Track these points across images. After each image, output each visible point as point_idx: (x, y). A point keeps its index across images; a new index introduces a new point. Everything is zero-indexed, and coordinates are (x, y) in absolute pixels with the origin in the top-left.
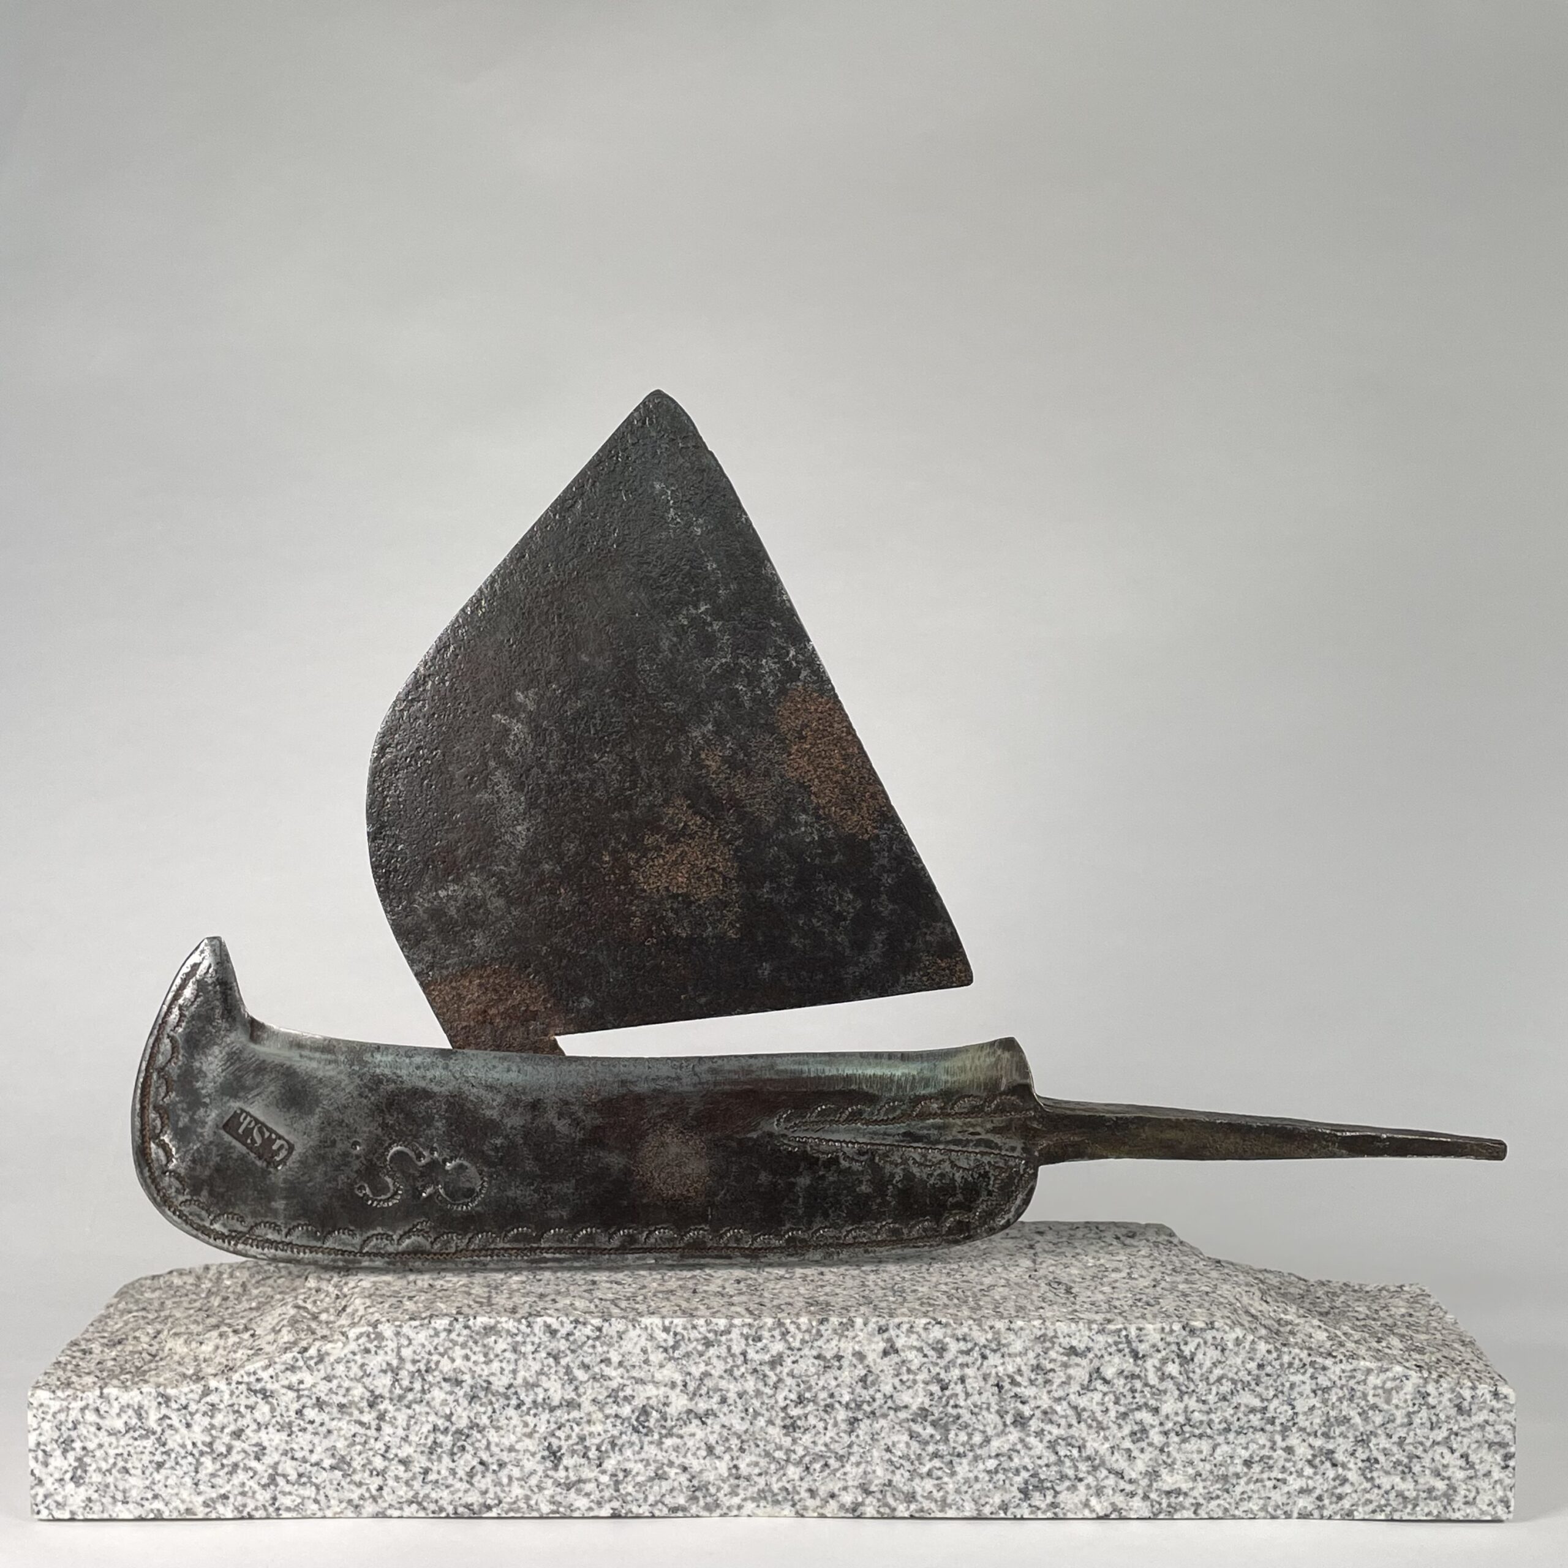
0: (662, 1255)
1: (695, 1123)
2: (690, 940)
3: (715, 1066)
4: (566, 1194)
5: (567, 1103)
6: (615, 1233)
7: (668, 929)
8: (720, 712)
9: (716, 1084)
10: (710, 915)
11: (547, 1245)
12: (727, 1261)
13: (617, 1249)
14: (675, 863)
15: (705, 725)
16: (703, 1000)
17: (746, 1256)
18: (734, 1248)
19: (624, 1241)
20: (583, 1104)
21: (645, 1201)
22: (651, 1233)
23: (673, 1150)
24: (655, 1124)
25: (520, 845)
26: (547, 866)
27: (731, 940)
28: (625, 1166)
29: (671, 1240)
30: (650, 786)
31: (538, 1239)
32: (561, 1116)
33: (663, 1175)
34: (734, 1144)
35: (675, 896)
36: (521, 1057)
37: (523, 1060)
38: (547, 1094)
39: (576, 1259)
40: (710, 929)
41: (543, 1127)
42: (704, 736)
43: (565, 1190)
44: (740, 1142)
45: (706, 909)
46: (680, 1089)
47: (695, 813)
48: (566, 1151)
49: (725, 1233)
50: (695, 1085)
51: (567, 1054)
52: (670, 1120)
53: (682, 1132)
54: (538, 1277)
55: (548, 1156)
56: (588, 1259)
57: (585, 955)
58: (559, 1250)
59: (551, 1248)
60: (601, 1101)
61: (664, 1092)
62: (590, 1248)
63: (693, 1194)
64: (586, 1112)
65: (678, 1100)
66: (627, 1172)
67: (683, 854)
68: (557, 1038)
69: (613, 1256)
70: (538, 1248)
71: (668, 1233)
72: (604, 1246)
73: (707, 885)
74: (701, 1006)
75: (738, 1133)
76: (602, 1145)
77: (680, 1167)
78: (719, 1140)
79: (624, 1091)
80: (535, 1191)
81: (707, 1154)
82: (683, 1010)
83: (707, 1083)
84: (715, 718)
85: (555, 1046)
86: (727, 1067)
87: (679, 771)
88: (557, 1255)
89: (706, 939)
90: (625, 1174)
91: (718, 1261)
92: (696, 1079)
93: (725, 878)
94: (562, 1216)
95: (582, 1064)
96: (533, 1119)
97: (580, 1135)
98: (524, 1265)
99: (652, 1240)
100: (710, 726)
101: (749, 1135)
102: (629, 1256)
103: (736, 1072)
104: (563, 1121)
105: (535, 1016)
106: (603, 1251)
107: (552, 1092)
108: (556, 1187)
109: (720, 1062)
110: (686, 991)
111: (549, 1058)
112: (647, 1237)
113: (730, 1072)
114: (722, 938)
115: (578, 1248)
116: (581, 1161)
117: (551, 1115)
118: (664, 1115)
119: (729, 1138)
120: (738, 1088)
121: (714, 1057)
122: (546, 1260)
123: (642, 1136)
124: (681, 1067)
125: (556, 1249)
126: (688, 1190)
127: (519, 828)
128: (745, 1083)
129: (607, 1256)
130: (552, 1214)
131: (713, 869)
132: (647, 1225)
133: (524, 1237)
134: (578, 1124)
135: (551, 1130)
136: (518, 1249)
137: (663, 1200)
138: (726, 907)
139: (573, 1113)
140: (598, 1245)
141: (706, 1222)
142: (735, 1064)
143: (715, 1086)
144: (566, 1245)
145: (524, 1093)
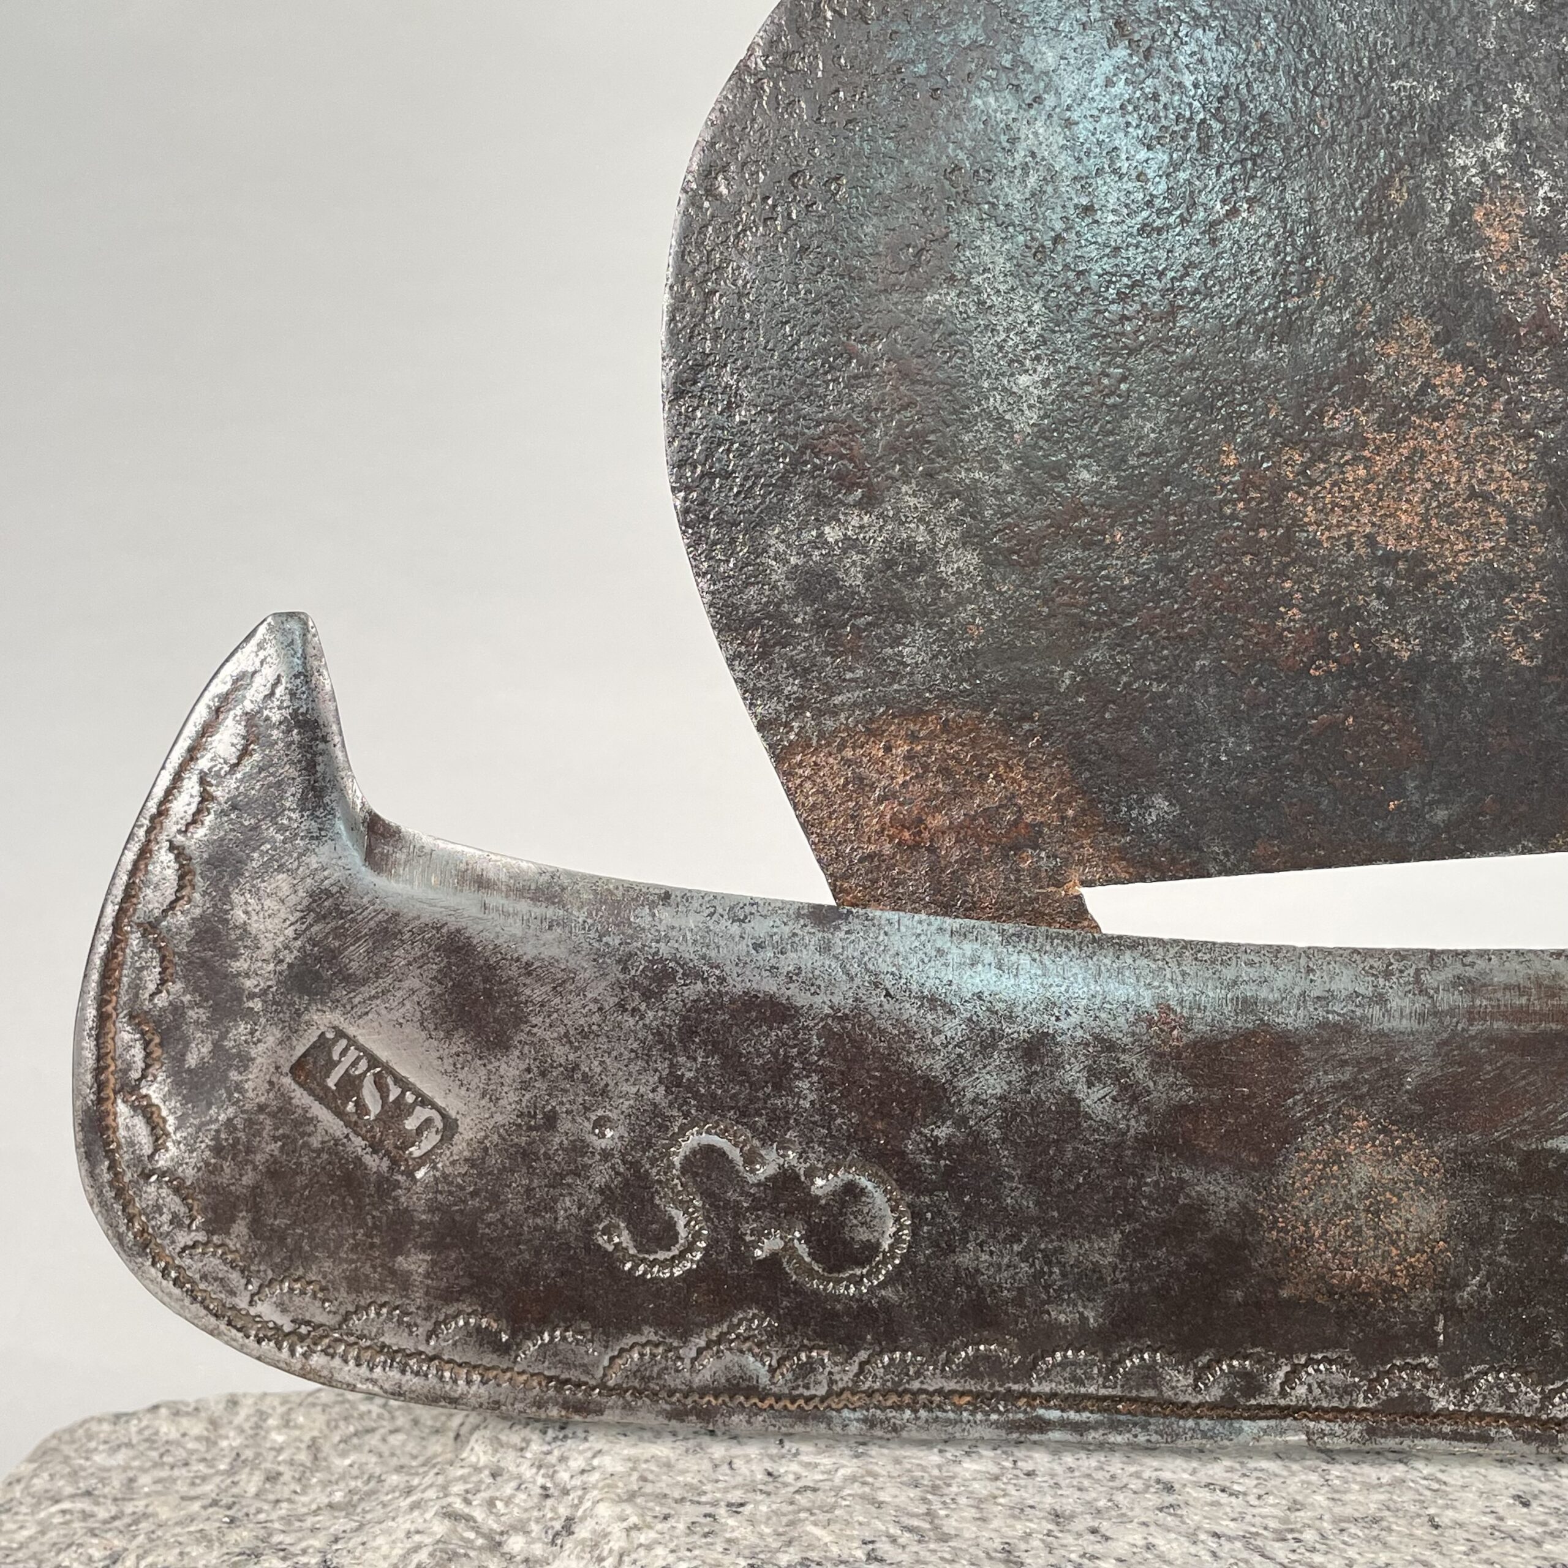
0: (1323, 1425)
1: (1417, 1108)
2: (1418, 668)
3: (1470, 972)
4: (1096, 1268)
5: (1108, 1046)
6: (1208, 1367)
7: (1364, 637)
8: (1527, 108)
9: (1472, 1015)
10: (1469, 608)
11: (1046, 1388)
12: (1481, 1448)
13: (1213, 1406)
14: (1394, 476)
15: (1489, 138)
16: (1441, 815)
17: (1528, 1438)
18: (1498, 1417)
19: (1232, 1386)
20: (1148, 1050)
21: (1284, 1294)
22: (1295, 1370)
23: (1364, 1171)
24: (1321, 1108)
25: (1025, 421)
26: (1085, 475)
27: (1518, 670)
28: (1243, 1206)
29: (1347, 1390)
30: (1345, 287)
31: (1025, 1372)
32: (1094, 1076)
33: (1333, 1231)
34: (1511, 1164)
35: (1389, 560)
36: (1002, 933)
37: (1007, 940)
38: (1063, 1025)
39: (1115, 1426)
40: (1469, 643)
41: (1051, 1102)
42: (1483, 164)
43: (1096, 1257)
44: (1528, 1159)
45: (1463, 593)
46: (1386, 1026)
47: (1450, 357)
48: (1103, 1161)
49: (1474, 1380)
50: (1421, 1017)
51: (1108, 928)
52: (1359, 1100)
53: (1384, 1130)
54: (1023, 1465)
55: (1058, 1173)
56: (1145, 1428)
57: (1165, 695)
58: (1075, 1402)
59: (1054, 1395)
60: (1193, 1045)
61: (1347, 1030)
62: (1150, 1400)
63: (1403, 1281)
64: (1156, 1069)
65: (1379, 1051)
66: (1248, 1219)
67: (1417, 456)
68: (1085, 891)
69: (1206, 1424)
70: (1023, 1394)
71: (1338, 1376)
72: (1182, 1398)
73: (1468, 534)
74: (1434, 827)
75: (1523, 1135)
76: (1191, 1155)
77: (1377, 1214)
78: (1476, 1151)
79: (1247, 1022)
80: (1024, 1256)
81: (1448, 1185)
82: (1391, 837)
83: (1451, 1012)
84: (1513, 123)
85: (1078, 913)
86: (1499, 978)
87: (1419, 253)
88: (1072, 1415)
89: (1459, 666)
90: (1242, 1224)
91: (1459, 1447)
92: (1421, 1003)
93: (1512, 520)
94: (1083, 1319)
95: (1148, 955)
96: (1029, 1079)
97: (1137, 1126)
98: (988, 1433)
99: (1302, 1390)
100: (1500, 143)
101: (1550, 1144)
102: (1247, 1425)
103: (1521, 990)
104: (1098, 1092)
105: (1034, 838)
106: (1183, 1410)
107: (1075, 1019)
108: (1073, 1250)
109: (1481, 964)
110: (1400, 792)
111: (1067, 937)
112: (1288, 1381)
113: (1507, 987)
114: (1496, 665)
115: (1121, 1399)
116: (1137, 1188)
117: (1073, 1073)
118: (1344, 1085)
119: (1505, 1148)
120: (1526, 1029)
121: (1466, 953)
122: (1043, 1426)
123: (1290, 1132)
124: (1388, 975)
125: (1066, 1398)
126: (1392, 1273)
127: (1024, 380)
128: (1543, 1017)
129: (1191, 1423)
130: (1062, 1316)
131: (1487, 498)
132: (1288, 1352)
133: (994, 1367)
134: (1135, 1099)
135: (1071, 1107)
136: (977, 1395)
137: (1331, 1293)
138: (1511, 588)
139: (1125, 1073)
140: (1168, 1394)
141: (1432, 1348)
142: (1519, 973)
143: (1471, 1021)
144: (1092, 1390)
145: (1011, 1018)
